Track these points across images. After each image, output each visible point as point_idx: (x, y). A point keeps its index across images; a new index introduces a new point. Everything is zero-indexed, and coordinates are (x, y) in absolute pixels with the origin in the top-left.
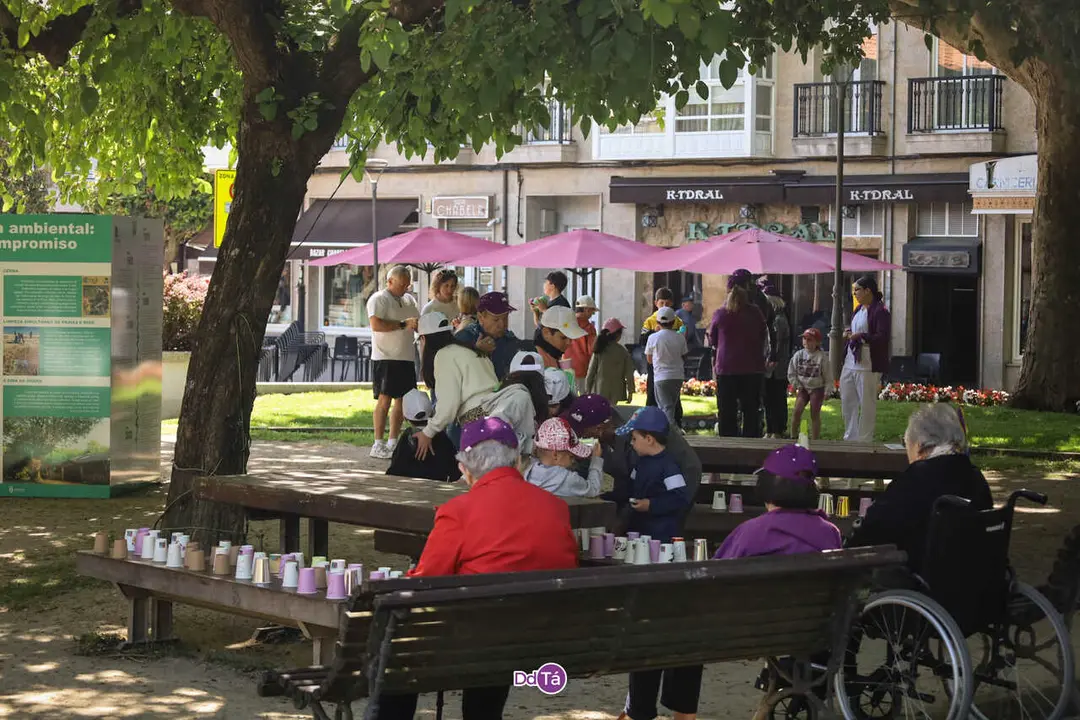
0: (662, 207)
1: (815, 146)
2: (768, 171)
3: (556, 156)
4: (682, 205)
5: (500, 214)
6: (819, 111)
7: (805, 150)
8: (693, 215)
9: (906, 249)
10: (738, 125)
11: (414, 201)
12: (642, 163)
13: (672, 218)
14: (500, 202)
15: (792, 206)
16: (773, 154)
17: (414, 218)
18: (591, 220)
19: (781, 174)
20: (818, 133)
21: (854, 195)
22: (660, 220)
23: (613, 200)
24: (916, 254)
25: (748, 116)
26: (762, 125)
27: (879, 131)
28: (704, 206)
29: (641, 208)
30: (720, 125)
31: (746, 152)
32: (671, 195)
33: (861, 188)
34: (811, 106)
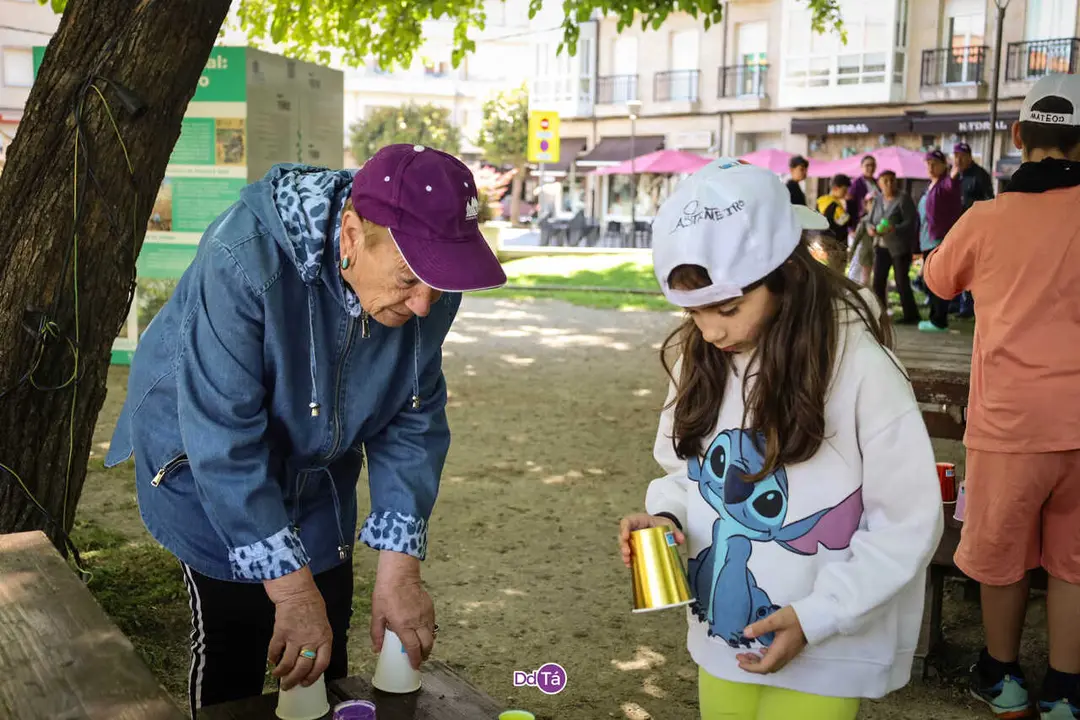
0: (825, 138)
1: (935, 93)
2: (901, 112)
3: (755, 105)
4: (838, 136)
5: (717, 146)
6: (938, 68)
7: (929, 96)
8: (846, 143)
9: (998, 163)
10: (881, 79)
11: (662, 137)
12: (812, 109)
13: (832, 145)
14: (717, 136)
15: (915, 136)
16: (903, 99)
17: (661, 147)
18: (778, 146)
19: (910, 114)
20: (937, 83)
21: (962, 127)
22: (823, 146)
23: (793, 132)
24: (1006, 167)
25: (888, 73)
26: (898, 80)
27: (982, 81)
28: (852, 137)
29: (811, 138)
30: (867, 80)
31: (885, 98)
32: (831, 129)
33: (967, 121)
34: (932, 66)
